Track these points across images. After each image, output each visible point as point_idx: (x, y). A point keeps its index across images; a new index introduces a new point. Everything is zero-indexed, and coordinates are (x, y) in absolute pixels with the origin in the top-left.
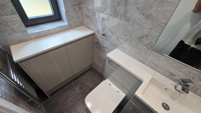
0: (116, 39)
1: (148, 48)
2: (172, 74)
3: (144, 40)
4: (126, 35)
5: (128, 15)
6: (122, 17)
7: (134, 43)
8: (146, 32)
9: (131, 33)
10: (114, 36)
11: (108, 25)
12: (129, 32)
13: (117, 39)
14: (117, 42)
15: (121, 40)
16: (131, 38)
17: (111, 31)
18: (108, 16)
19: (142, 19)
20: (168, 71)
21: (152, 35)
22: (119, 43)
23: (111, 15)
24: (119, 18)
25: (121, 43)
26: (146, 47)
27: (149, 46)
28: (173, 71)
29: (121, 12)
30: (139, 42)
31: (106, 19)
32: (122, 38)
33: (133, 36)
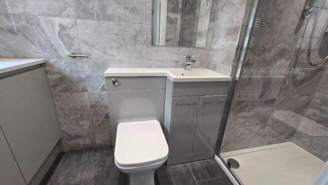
0: (101, 54)
1: (147, 45)
2: (177, 62)
3: (140, 38)
4: (115, 40)
5: (108, 12)
6: (101, 16)
7: (130, 47)
8: (137, 27)
9: (121, 35)
10: (97, 49)
11: (78, 35)
12: (118, 35)
13: (104, 52)
14: (106, 57)
15: (110, 52)
16: (124, 41)
17: (86, 43)
18: (73, 20)
19: (128, 14)
20: (173, 61)
21: (145, 30)
22: (109, 58)
23: (78, 17)
24: (96, 19)
25: (112, 55)
26: (145, 46)
27: (147, 44)
28: (175, 58)
29: (95, 10)
30: (136, 43)
31: (70, 26)
32: (111, 48)
33: (125, 39)
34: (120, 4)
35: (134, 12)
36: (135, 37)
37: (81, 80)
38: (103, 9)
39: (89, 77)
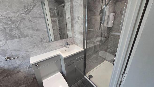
0: (25, 53)
1: (48, 43)
2: (62, 45)
3: (43, 40)
4: (31, 45)
5: (25, 34)
6: (21, 36)
7: (39, 45)
8: (41, 37)
9: (34, 42)
10: (22, 51)
11: (9, 48)
12: (32, 42)
13: (26, 52)
14: (28, 53)
15: (30, 50)
16: (36, 44)
17: (15, 50)
18: (4, 42)
19: (35, 32)
21: (45, 37)
22: (30, 53)
23: (7, 40)
24: (18, 38)
25: (31, 52)
26: (47, 43)
27: (47, 42)
28: (61, 44)
29: (17, 34)
30: (42, 43)
31: (3, 45)
32: (30, 49)
33: (36, 43)
34: (31, 29)
35: (38, 31)
36: (41, 41)
37: (16, 68)
38: (21, 33)
39: (20, 65)
